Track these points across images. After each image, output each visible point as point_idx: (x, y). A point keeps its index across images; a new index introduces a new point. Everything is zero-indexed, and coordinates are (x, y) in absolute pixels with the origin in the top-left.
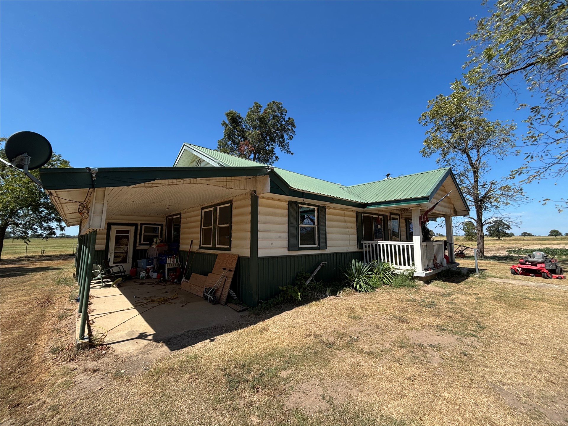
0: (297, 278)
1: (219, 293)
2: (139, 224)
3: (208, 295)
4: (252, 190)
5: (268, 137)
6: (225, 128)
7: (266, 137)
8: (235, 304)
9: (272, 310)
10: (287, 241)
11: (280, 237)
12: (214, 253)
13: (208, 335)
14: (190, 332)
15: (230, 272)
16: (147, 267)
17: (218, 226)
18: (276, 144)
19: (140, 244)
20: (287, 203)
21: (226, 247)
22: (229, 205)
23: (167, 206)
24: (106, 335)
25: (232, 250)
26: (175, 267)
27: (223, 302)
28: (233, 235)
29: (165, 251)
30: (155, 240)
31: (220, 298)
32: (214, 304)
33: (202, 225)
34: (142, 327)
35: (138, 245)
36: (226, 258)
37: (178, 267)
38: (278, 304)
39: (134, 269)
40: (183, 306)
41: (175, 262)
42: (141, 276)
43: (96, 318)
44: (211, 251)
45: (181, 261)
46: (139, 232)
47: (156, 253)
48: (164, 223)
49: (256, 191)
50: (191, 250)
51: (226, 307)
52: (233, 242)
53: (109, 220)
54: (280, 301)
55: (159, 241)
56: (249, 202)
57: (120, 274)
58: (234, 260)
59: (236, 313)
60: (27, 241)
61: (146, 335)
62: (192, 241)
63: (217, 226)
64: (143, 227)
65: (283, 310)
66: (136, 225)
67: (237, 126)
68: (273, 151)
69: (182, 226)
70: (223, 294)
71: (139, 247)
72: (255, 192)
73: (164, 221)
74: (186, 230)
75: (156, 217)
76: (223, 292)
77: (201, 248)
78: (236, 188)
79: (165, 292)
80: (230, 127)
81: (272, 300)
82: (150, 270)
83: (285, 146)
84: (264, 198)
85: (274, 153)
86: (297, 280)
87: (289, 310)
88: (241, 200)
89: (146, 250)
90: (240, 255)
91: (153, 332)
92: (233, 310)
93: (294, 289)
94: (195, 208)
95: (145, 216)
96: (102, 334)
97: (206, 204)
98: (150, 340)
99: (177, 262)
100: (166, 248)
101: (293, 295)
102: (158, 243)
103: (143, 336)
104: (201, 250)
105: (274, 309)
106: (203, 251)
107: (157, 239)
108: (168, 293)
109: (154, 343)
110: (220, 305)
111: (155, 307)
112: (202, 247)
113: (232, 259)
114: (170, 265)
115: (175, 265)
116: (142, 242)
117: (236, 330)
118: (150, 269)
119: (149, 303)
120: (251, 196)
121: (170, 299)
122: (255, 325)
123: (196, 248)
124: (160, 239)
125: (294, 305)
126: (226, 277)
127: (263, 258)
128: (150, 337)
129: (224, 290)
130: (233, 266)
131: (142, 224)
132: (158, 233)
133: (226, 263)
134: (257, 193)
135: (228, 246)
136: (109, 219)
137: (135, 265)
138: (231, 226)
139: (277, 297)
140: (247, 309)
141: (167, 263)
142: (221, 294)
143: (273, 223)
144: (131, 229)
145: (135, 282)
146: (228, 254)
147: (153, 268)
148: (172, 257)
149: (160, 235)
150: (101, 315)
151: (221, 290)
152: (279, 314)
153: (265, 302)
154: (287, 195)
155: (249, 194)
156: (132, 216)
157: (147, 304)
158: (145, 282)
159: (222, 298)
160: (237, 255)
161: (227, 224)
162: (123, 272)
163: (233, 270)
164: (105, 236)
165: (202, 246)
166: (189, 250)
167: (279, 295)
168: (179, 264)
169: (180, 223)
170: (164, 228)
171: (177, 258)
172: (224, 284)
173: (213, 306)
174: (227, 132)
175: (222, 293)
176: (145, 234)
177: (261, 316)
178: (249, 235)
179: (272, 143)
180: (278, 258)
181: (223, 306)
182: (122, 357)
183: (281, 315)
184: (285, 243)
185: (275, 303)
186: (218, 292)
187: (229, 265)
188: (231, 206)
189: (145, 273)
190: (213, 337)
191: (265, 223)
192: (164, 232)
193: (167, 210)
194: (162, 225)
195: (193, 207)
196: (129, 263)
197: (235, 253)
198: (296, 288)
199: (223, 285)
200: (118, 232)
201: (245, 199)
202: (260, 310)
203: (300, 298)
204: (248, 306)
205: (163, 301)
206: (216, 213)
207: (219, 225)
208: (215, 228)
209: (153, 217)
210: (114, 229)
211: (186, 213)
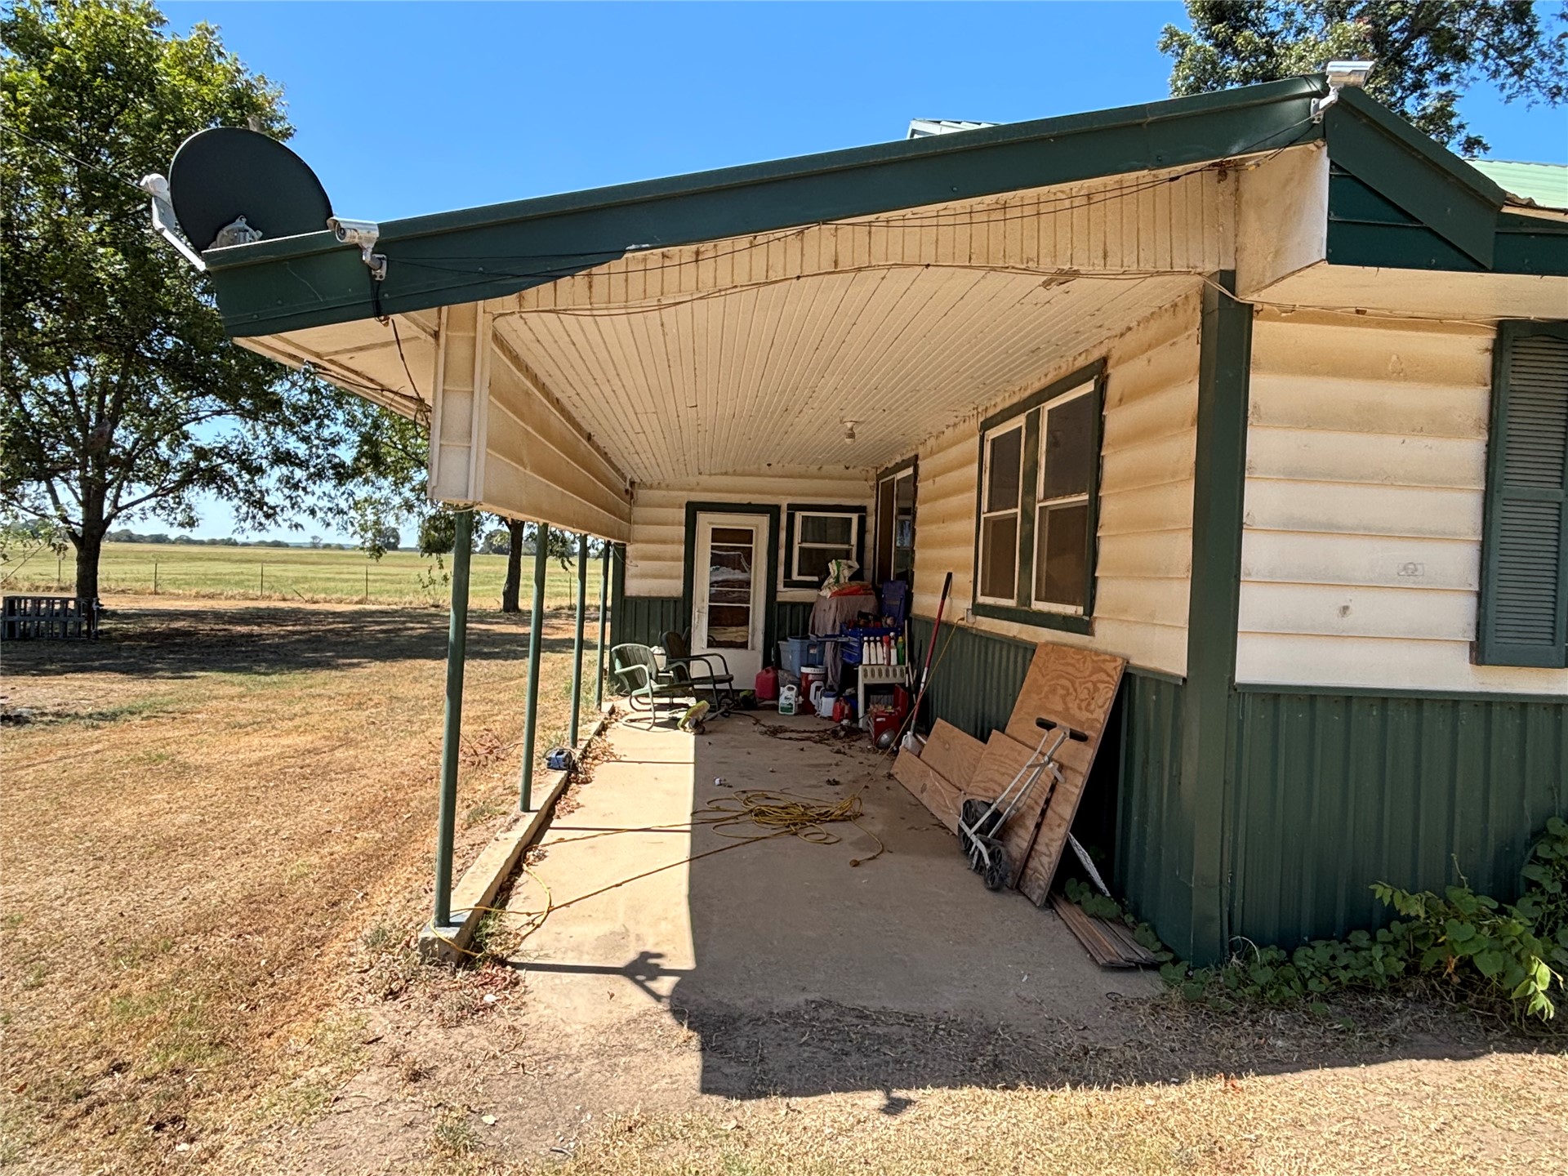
0: (1543, 851)
1: (1020, 842)
2: (784, 508)
3: (974, 838)
4: (1211, 267)
5: (1420, 45)
6: (1175, 61)
7: (1407, 44)
8: (1091, 916)
9: (1313, 1020)
10: (1473, 600)
11: (1410, 569)
12: (1024, 637)
13: (897, 1061)
14: (827, 1014)
15: (1082, 745)
16: (804, 670)
17: (1042, 502)
18: (1474, 70)
19: (790, 584)
20: (1486, 339)
21: (1070, 610)
22: (1088, 388)
23: (849, 425)
24: (538, 926)
25: (1099, 627)
26: (891, 680)
27: (1039, 891)
28: (1105, 548)
29: (861, 615)
30: (833, 567)
31: (1025, 866)
32: (996, 889)
33: (985, 507)
34: (663, 924)
35: (780, 587)
36: (1071, 670)
37: (903, 685)
38: (1363, 988)
39: (768, 672)
40: (856, 864)
41: (894, 661)
42: (782, 700)
43: (561, 840)
44: (1012, 629)
45: (912, 657)
46: (783, 536)
47: (832, 618)
48: (871, 504)
49: (1233, 273)
50: (943, 618)
51: (1047, 919)
52: (1106, 590)
53: (693, 493)
54: (1378, 977)
55: (847, 573)
56: (1188, 351)
57: (710, 687)
58: (1101, 686)
59: (1090, 971)
60: (567, 564)
61: (657, 965)
62: (950, 576)
63: (1038, 506)
64: (799, 516)
65: (1393, 1041)
66: (772, 511)
67: (1237, 30)
68: (1452, 115)
69: (922, 510)
70: (1040, 847)
71: (785, 594)
72: (1228, 278)
73: (872, 496)
74: (934, 527)
75: (840, 478)
76: (1039, 840)
77: (978, 610)
78: (1099, 269)
79: (829, 782)
80: (1198, 49)
81: (1321, 952)
82: (812, 681)
83: (1538, 63)
84: (1294, 314)
85: (1454, 122)
86: (1536, 859)
87: (1439, 1057)
88: (1150, 347)
89: (808, 607)
90: (1135, 661)
91: (687, 963)
92: (1081, 951)
93: (1494, 930)
94: (962, 427)
95: (801, 476)
96: (529, 914)
97: (998, 400)
98: (658, 998)
99: (900, 662)
100: (868, 604)
101: (1488, 967)
102: (842, 580)
103: (642, 969)
104: (979, 618)
105: (1327, 1017)
106: (987, 624)
107: (839, 565)
108: (838, 788)
109: (668, 1020)
110: (1021, 898)
111: (757, 839)
112: (979, 605)
113: (1094, 678)
114: (873, 672)
115: (895, 675)
116: (795, 577)
117: (1041, 1085)
118: (810, 678)
119: (747, 818)
120: (1202, 312)
121: (825, 817)
122: (1173, 1092)
123: (959, 609)
124: (850, 567)
125: (1495, 1034)
126: (1061, 768)
127: (1273, 696)
128: (665, 985)
129: (1044, 829)
130: (1095, 716)
131: (793, 508)
132: (848, 542)
133: (1068, 694)
134: (1240, 285)
135: (1080, 610)
136: (692, 490)
137: (772, 659)
138: (1096, 501)
139: (1361, 938)
140: (1154, 966)
141: (865, 661)
142: (1032, 848)
143: (1358, 477)
144: (757, 527)
145: (757, 722)
146: (1079, 649)
147: (824, 677)
148: (881, 641)
149: (854, 550)
150: (579, 834)
151: (1032, 828)
152: (1353, 1064)
153: (1273, 953)
154: (1480, 268)
155: (1196, 302)
156: (760, 476)
157: (741, 819)
158: (787, 725)
159: (1036, 871)
160: (1120, 661)
161: (1079, 493)
162: (722, 681)
163: (1096, 734)
164: (682, 549)
165: (981, 599)
166: (936, 616)
167: (1382, 934)
168: (907, 672)
169: (914, 503)
170: (871, 521)
171: (900, 646)
172: (1048, 802)
173: (990, 895)
174: (1186, 78)
175: (1035, 841)
176: (805, 545)
177: (1228, 1033)
178: (1182, 547)
179: (1450, 67)
180: (1385, 700)
181: (1031, 909)
182: (530, 1043)
183: (1373, 1072)
184: (1459, 613)
185: (1344, 977)
186: (1021, 832)
187: (1080, 708)
188: (1099, 398)
189: (793, 693)
190: (909, 1088)
191: (1295, 474)
192: (869, 539)
193: (848, 441)
194: (861, 510)
195: (955, 425)
196: (753, 649)
197: (1110, 649)
198: (1518, 924)
199: (1042, 803)
200: (718, 534)
201: (1168, 337)
202: (1229, 997)
203: (1542, 1002)
204: (1166, 948)
205: (798, 821)
206: (1034, 436)
207: (1046, 498)
208: (1028, 517)
209: (831, 478)
210: (706, 523)
211: (932, 453)
